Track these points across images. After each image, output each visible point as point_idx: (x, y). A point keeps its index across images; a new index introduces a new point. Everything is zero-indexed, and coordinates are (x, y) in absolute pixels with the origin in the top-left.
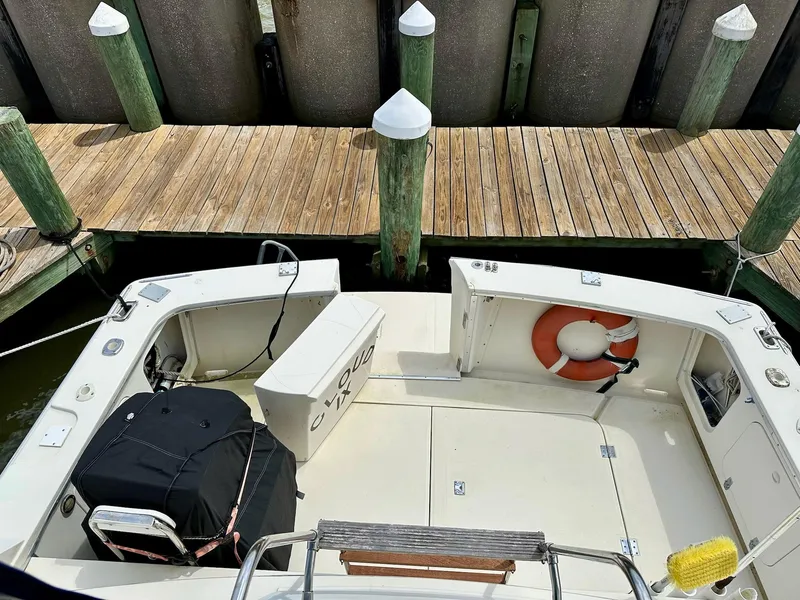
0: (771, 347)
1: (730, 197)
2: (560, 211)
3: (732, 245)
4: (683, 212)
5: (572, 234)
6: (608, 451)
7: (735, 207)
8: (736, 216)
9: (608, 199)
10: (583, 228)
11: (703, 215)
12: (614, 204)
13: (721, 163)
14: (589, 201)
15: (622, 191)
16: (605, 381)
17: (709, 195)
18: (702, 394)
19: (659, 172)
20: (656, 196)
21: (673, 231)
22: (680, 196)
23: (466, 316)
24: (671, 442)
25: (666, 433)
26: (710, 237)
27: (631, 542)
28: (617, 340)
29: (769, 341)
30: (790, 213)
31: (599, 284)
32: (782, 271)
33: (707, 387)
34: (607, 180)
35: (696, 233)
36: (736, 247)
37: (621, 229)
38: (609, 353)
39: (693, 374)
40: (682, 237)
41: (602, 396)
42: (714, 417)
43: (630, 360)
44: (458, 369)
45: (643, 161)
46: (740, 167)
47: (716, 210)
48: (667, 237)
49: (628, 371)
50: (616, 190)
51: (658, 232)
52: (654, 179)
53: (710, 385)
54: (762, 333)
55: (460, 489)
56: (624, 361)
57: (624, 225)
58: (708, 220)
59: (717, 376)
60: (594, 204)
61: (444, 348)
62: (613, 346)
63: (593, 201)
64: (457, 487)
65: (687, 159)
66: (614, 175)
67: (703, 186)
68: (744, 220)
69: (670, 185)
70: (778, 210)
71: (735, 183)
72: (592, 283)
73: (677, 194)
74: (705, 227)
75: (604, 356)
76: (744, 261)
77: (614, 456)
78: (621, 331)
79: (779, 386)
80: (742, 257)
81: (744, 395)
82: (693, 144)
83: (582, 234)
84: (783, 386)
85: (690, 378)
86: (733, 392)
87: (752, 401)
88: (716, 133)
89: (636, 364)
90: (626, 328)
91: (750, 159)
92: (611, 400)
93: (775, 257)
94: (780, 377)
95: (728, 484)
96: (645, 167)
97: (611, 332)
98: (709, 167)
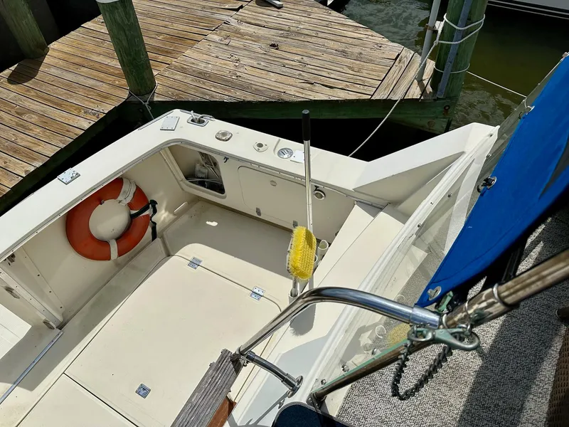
0: (205, 124)
1: (102, 75)
2: (5, 163)
3: (132, 99)
4: (86, 103)
5: (32, 169)
6: (194, 263)
7: (112, 78)
8: (117, 82)
9: (31, 130)
10: (35, 159)
11: (100, 95)
12: (38, 130)
13: (77, 60)
14: (19, 140)
15: (35, 118)
16: (149, 230)
17: (91, 82)
18: (202, 184)
19: (45, 90)
20: (60, 105)
21: (93, 117)
22: (74, 95)
23: (9, 290)
24: (214, 224)
25: (208, 223)
26: (117, 104)
27: (255, 291)
28: (129, 200)
29: (200, 122)
30: (142, 57)
31: (78, 175)
32: (170, 93)
33: (200, 178)
34: (17, 120)
35: (107, 108)
36: (135, 99)
37: (61, 141)
38: (133, 212)
39: (187, 178)
40: (102, 116)
41: (158, 240)
42: (219, 188)
43: (149, 204)
44: (51, 328)
45: (28, 91)
46: (90, 55)
47: (104, 88)
48: (93, 123)
49: (155, 211)
50: (29, 120)
51: (86, 125)
52: (47, 97)
53: (200, 175)
54: (193, 121)
55: (143, 391)
56: (146, 208)
57: (60, 137)
58: (105, 97)
59: (198, 167)
60: (24, 140)
61: (25, 328)
62: (130, 206)
63: (22, 139)
64: (142, 392)
65: (53, 71)
66: (17, 113)
67: (82, 80)
68: (124, 82)
69: (61, 93)
70: (134, 59)
71: (97, 66)
72: (73, 179)
73: (70, 95)
74: (108, 101)
75: (132, 217)
76: (147, 103)
77: (200, 262)
78: (124, 192)
79: (229, 139)
80: (145, 102)
81: (220, 160)
82: (47, 60)
83: (38, 164)
84: (231, 137)
85: (187, 182)
86: (213, 167)
87: (227, 159)
88: (54, 45)
89: (154, 203)
90: (125, 187)
91: (90, 47)
92: (165, 236)
93: (159, 88)
94: (224, 134)
95: (258, 212)
96: (33, 94)
97: (120, 198)
98: (72, 67)
